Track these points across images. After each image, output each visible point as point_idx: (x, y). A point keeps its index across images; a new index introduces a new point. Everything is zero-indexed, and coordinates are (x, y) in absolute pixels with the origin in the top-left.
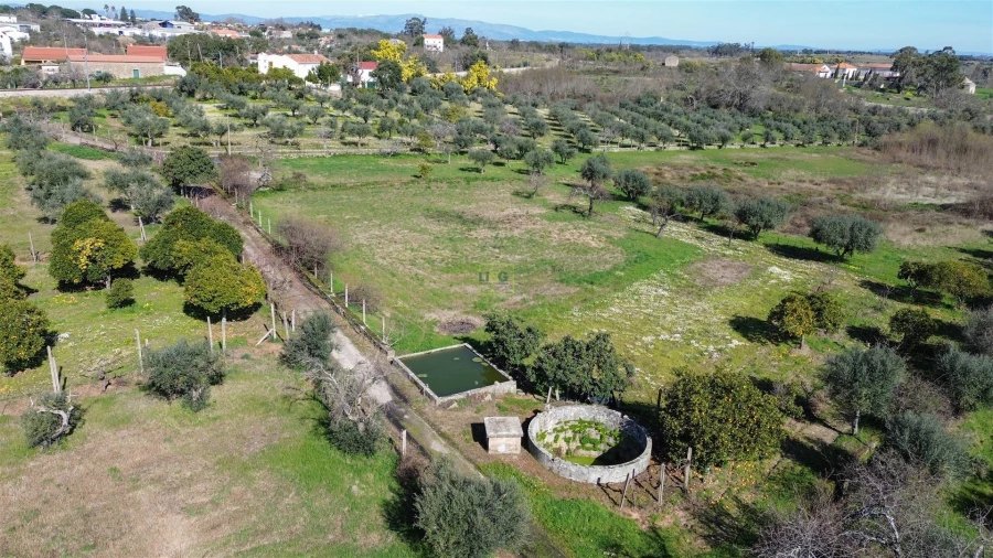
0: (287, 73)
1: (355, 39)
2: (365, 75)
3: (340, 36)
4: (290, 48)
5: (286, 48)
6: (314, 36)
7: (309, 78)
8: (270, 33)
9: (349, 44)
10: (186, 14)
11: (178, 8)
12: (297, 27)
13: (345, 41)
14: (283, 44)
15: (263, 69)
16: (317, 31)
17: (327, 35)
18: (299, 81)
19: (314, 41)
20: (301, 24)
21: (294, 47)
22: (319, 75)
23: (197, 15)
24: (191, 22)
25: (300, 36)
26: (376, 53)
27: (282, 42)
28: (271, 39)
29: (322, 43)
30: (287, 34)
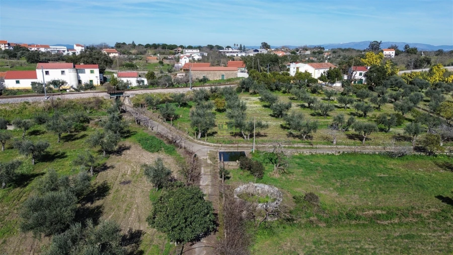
0: (307, 75)
1: (342, 53)
2: (358, 75)
3: (334, 52)
4: (309, 59)
5: (307, 59)
6: (321, 53)
7: (321, 78)
8: (300, 52)
9: (339, 56)
10: (265, 46)
11: (262, 43)
12: (313, 49)
13: (337, 55)
14: (306, 57)
15: (292, 73)
16: (322, 50)
17: (328, 52)
18: (315, 81)
19: (321, 55)
20: (315, 47)
21: (311, 58)
22: (328, 77)
23: (269, 46)
24: (267, 49)
25: (314, 53)
26: (364, 60)
27: (306, 56)
28: (300, 55)
29: (325, 56)
30: (308, 52)
